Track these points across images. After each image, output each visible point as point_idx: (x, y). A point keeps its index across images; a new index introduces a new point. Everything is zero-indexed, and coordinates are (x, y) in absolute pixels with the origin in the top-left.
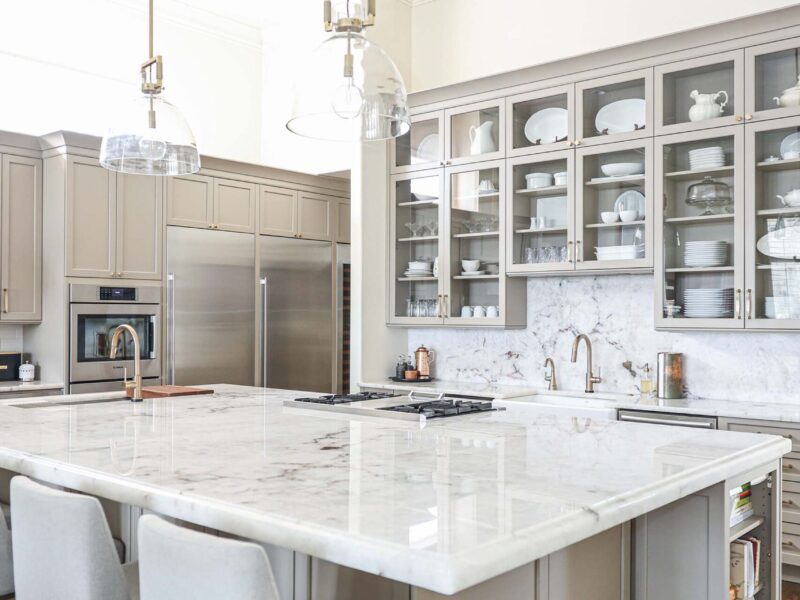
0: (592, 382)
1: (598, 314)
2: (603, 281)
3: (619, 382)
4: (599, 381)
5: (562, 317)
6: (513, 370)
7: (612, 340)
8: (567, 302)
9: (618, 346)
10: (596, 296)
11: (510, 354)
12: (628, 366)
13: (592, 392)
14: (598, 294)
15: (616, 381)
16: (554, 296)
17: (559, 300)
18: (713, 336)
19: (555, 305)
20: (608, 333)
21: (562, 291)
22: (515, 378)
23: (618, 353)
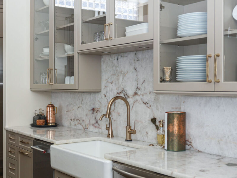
0: (131, 134)
1: (137, 80)
2: (140, 55)
3: (149, 133)
4: (134, 132)
5: (118, 83)
6: (94, 122)
7: (146, 100)
8: (121, 72)
9: (148, 105)
10: (137, 67)
11: (93, 109)
12: (154, 121)
13: (131, 140)
14: (137, 65)
15: (147, 133)
16: (114, 68)
17: (117, 70)
18: (208, 98)
19: (115, 74)
20: (143, 96)
21: (118, 64)
22: (96, 127)
23: (149, 111)
